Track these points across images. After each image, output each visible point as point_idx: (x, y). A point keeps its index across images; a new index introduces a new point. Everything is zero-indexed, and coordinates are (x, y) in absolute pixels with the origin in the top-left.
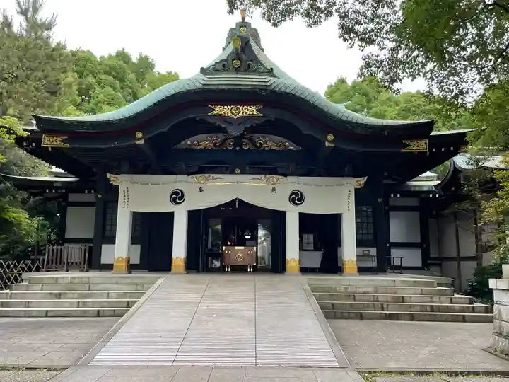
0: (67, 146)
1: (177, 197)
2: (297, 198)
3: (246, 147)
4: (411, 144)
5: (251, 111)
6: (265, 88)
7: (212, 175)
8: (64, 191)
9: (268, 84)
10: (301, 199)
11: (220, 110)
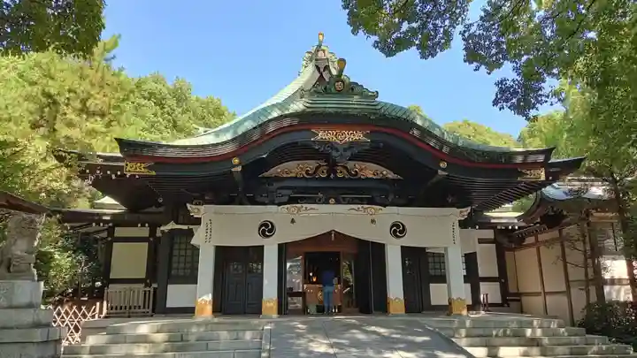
0: (154, 173)
1: (267, 229)
2: (398, 230)
3: (339, 175)
4: (528, 172)
5: (358, 136)
6: (374, 111)
7: (304, 205)
8: (111, 224)
9: (377, 107)
10: (403, 231)
11: (322, 135)
